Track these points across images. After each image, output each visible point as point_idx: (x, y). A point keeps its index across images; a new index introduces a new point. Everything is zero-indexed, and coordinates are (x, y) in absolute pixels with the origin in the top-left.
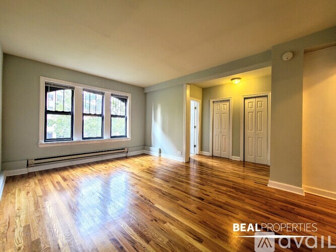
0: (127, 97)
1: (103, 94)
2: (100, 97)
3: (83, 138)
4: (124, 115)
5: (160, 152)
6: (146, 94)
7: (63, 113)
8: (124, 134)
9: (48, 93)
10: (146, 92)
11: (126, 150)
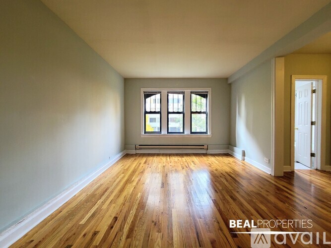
0: (207, 92)
1: (183, 93)
2: (181, 96)
3: (168, 133)
4: (205, 111)
5: (244, 154)
6: (230, 85)
7: (155, 113)
8: (205, 131)
9: (146, 99)
10: (229, 82)
11: (205, 147)
